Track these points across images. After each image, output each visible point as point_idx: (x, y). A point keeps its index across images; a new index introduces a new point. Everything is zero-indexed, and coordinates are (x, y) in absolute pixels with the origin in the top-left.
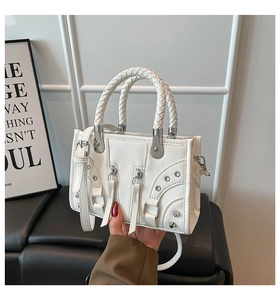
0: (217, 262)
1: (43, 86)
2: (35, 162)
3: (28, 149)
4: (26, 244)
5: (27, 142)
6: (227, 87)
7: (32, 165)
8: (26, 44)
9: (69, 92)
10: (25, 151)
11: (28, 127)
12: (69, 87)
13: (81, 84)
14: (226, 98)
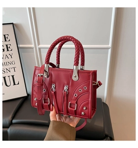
0: (106, 133)
1: (20, 46)
2: (16, 83)
3: (13, 76)
4: (11, 124)
5: (12, 73)
6: (110, 45)
7: (14, 84)
8: (12, 25)
9: (33, 48)
10: (11, 78)
11: (12, 66)
12: (33, 46)
13: (39, 44)
14: (110, 51)
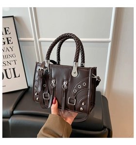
1: (21, 39)
2: (17, 76)
3: (14, 69)
4: (12, 114)
5: (13, 66)
6: (110, 39)
7: (15, 77)
8: (12, 18)
9: (33, 41)
10: (12, 70)
11: (13, 59)
12: (33, 39)
13: (39, 38)
14: (110, 44)
